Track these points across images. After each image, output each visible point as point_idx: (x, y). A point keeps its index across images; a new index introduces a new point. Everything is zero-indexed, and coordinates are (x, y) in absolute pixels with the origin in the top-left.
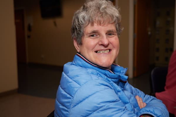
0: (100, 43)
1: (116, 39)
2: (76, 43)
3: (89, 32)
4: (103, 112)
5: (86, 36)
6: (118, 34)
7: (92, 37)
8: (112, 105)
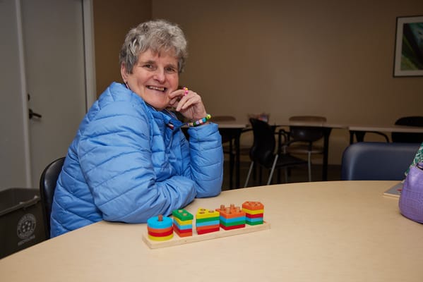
0: (155, 78)
1: (174, 77)
2: (124, 70)
3: (145, 61)
4: (122, 138)
5: (139, 65)
6: (180, 72)
7: (147, 68)
8: (133, 135)
